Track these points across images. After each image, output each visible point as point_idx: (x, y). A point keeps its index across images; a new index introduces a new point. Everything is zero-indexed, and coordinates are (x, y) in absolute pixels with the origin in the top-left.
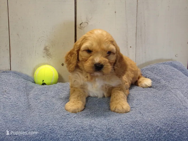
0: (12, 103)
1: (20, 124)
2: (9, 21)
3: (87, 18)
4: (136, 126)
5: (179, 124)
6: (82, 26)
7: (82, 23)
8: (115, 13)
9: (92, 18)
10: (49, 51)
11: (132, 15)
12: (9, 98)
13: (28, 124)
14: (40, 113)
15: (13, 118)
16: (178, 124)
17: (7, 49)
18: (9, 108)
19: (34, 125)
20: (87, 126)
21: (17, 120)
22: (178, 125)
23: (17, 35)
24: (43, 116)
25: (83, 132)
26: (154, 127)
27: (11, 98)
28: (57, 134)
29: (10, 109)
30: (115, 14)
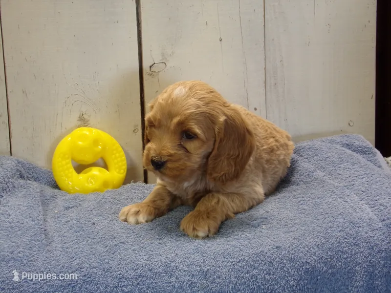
0: (12, 224)
1: (25, 265)
2: (6, 65)
3: (163, 54)
4: (261, 263)
5: (347, 258)
6: (153, 69)
7: (154, 64)
8: (221, 41)
9: (173, 53)
10: (89, 122)
11: (256, 45)
12: (7, 213)
13: (39, 265)
14: (65, 243)
15: (12, 253)
16: (345, 256)
17: (4, 123)
18: (6, 234)
19: (52, 266)
20: (159, 267)
21: (20, 257)
22: (345, 258)
23: (24, 92)
24: (70, 250)
25: (152, 279)
26: (297, 265)
27: (11, 213)
28: (98, 285)
29: (8, 235)
30: (221, 43)
